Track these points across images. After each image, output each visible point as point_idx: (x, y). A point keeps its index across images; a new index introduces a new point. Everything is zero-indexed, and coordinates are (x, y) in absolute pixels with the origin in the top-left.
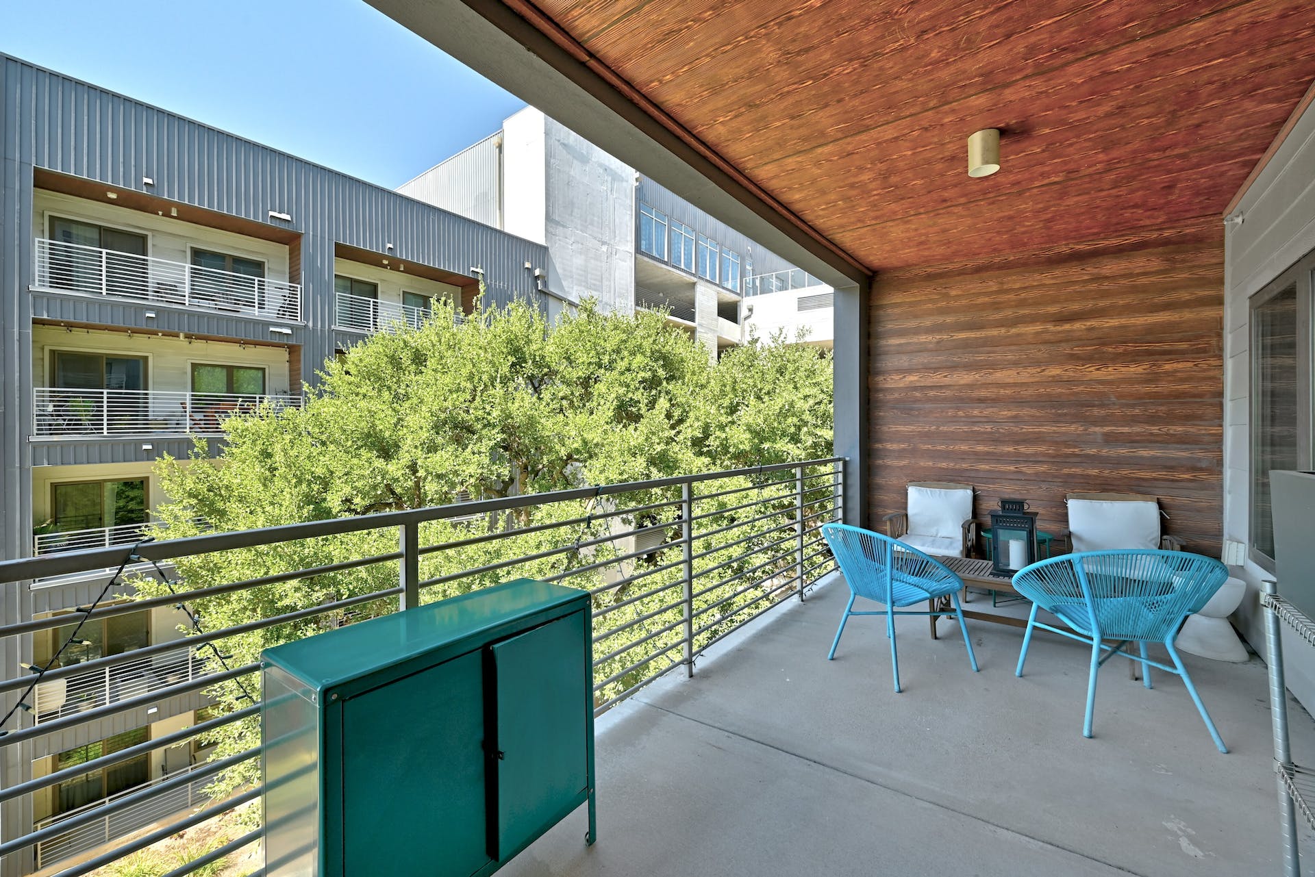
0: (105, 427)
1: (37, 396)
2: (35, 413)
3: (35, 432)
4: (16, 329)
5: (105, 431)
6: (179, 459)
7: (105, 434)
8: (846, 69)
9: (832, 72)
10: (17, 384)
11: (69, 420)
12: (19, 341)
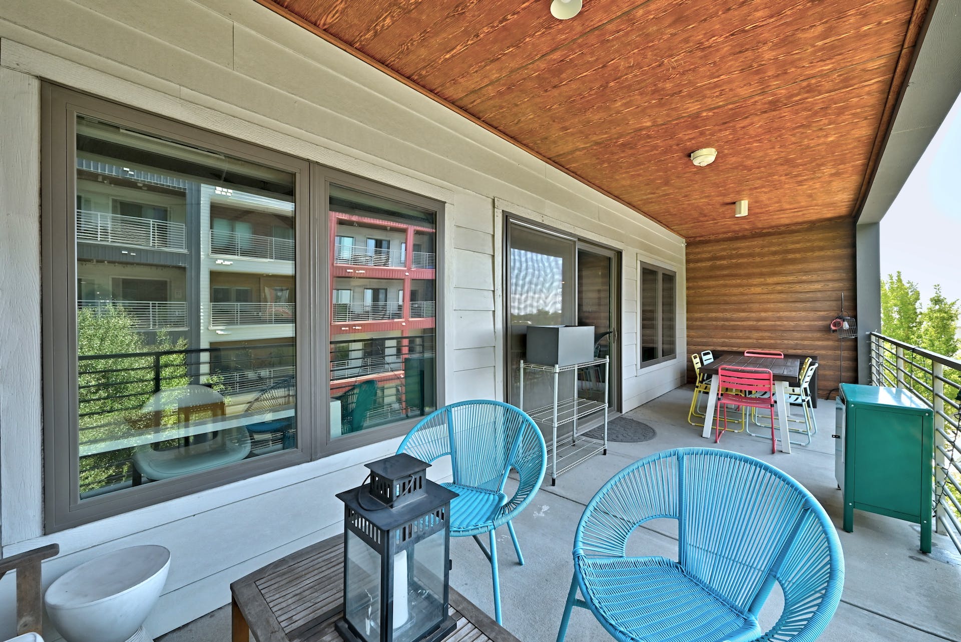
8: (714, 40)
9: (726, 37)
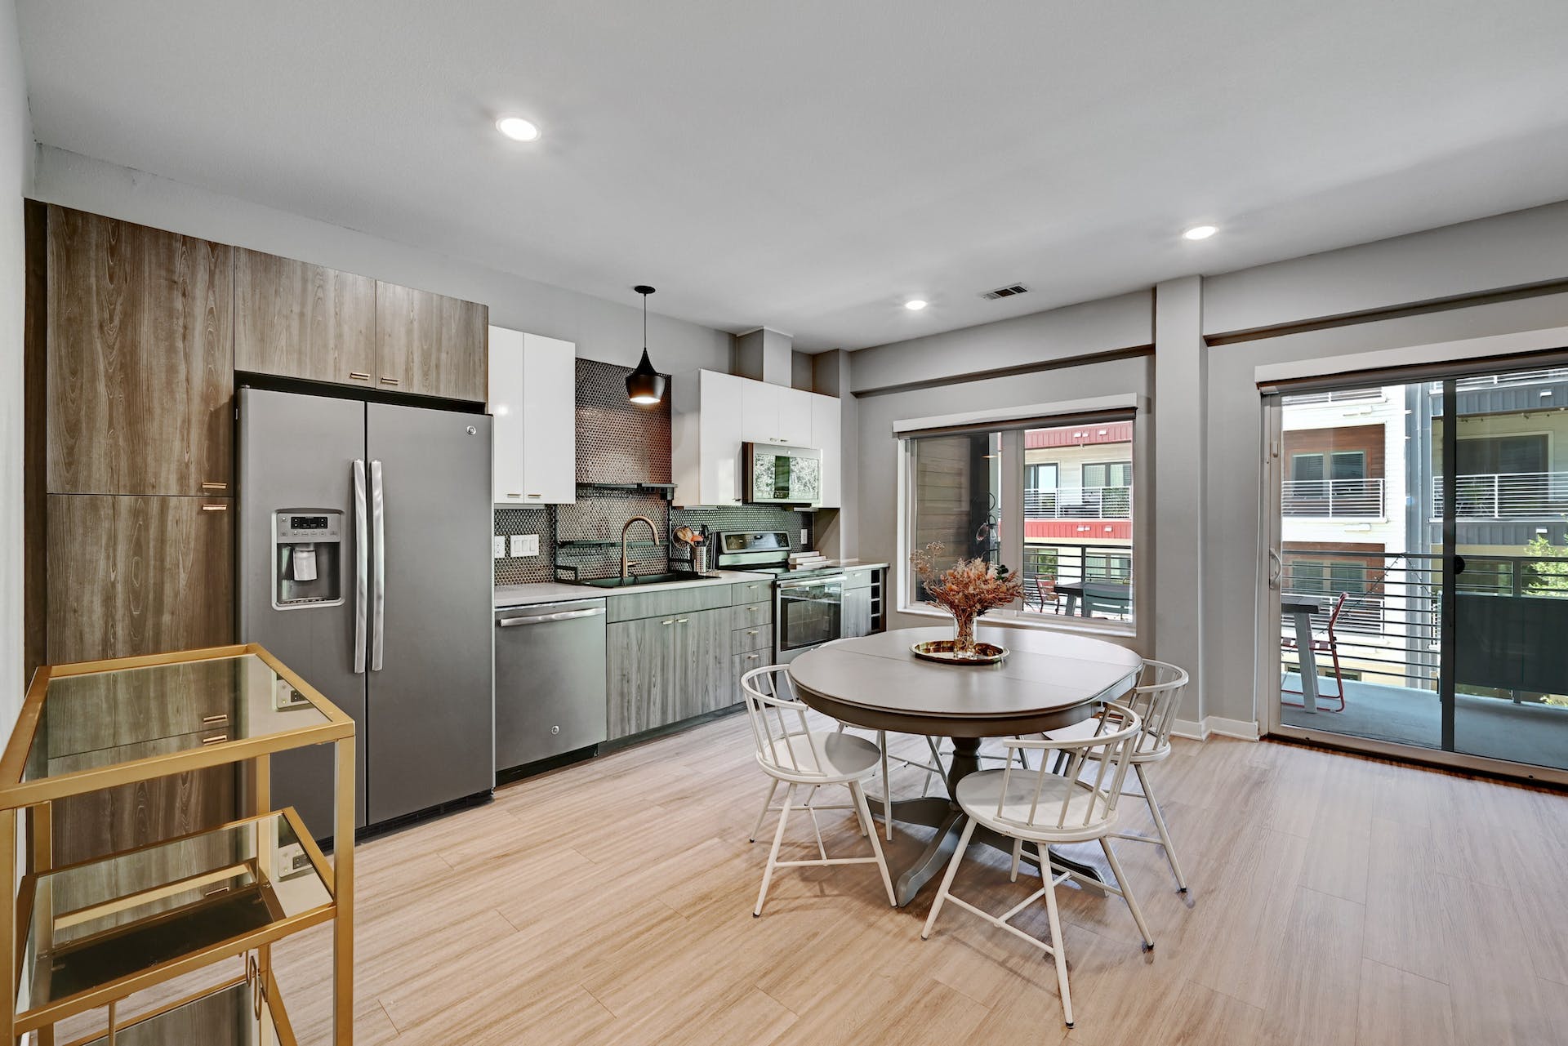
0: (1496, 510)
1: (1435, 484)
2: (1434, 498)
3: (1434, 515)
4: (1419, 428)
5: (1496, 514)
6: (1555, 544)
7: (1497, 517)
10: (1420, 474)
11: (1464, 504)
12: (1422, 438)
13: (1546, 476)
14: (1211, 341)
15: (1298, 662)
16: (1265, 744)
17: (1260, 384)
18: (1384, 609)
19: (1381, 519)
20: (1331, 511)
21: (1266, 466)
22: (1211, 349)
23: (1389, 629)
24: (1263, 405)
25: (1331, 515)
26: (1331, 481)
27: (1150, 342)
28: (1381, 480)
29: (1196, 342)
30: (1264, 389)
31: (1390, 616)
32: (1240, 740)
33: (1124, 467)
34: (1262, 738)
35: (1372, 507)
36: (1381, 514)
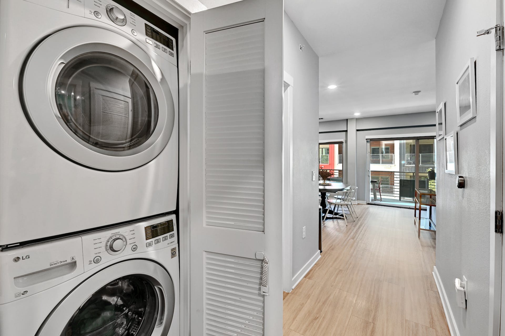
13: (433, 155)
14: (358, 130)
15: (374, 199)
16: (367, 205)
17: (366, 139)
18: (394, 188)
19: (393, 165)
20: (381, 162)
21: (367, 154)
22: (357, 132)
23: (395, 195)
24: (367, 143)
25: (381, 163)
26: (381, 155)
27: (346, 130)
28: (393, 155)
29: (355, 130)
30: (367, 140)
31: (395, 190)
32: (363, 204)
33: (325, 149)
34: (367, 204)
35: (391, 162)
36: (393, 164)
